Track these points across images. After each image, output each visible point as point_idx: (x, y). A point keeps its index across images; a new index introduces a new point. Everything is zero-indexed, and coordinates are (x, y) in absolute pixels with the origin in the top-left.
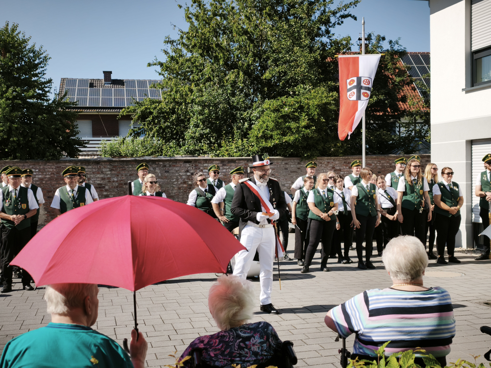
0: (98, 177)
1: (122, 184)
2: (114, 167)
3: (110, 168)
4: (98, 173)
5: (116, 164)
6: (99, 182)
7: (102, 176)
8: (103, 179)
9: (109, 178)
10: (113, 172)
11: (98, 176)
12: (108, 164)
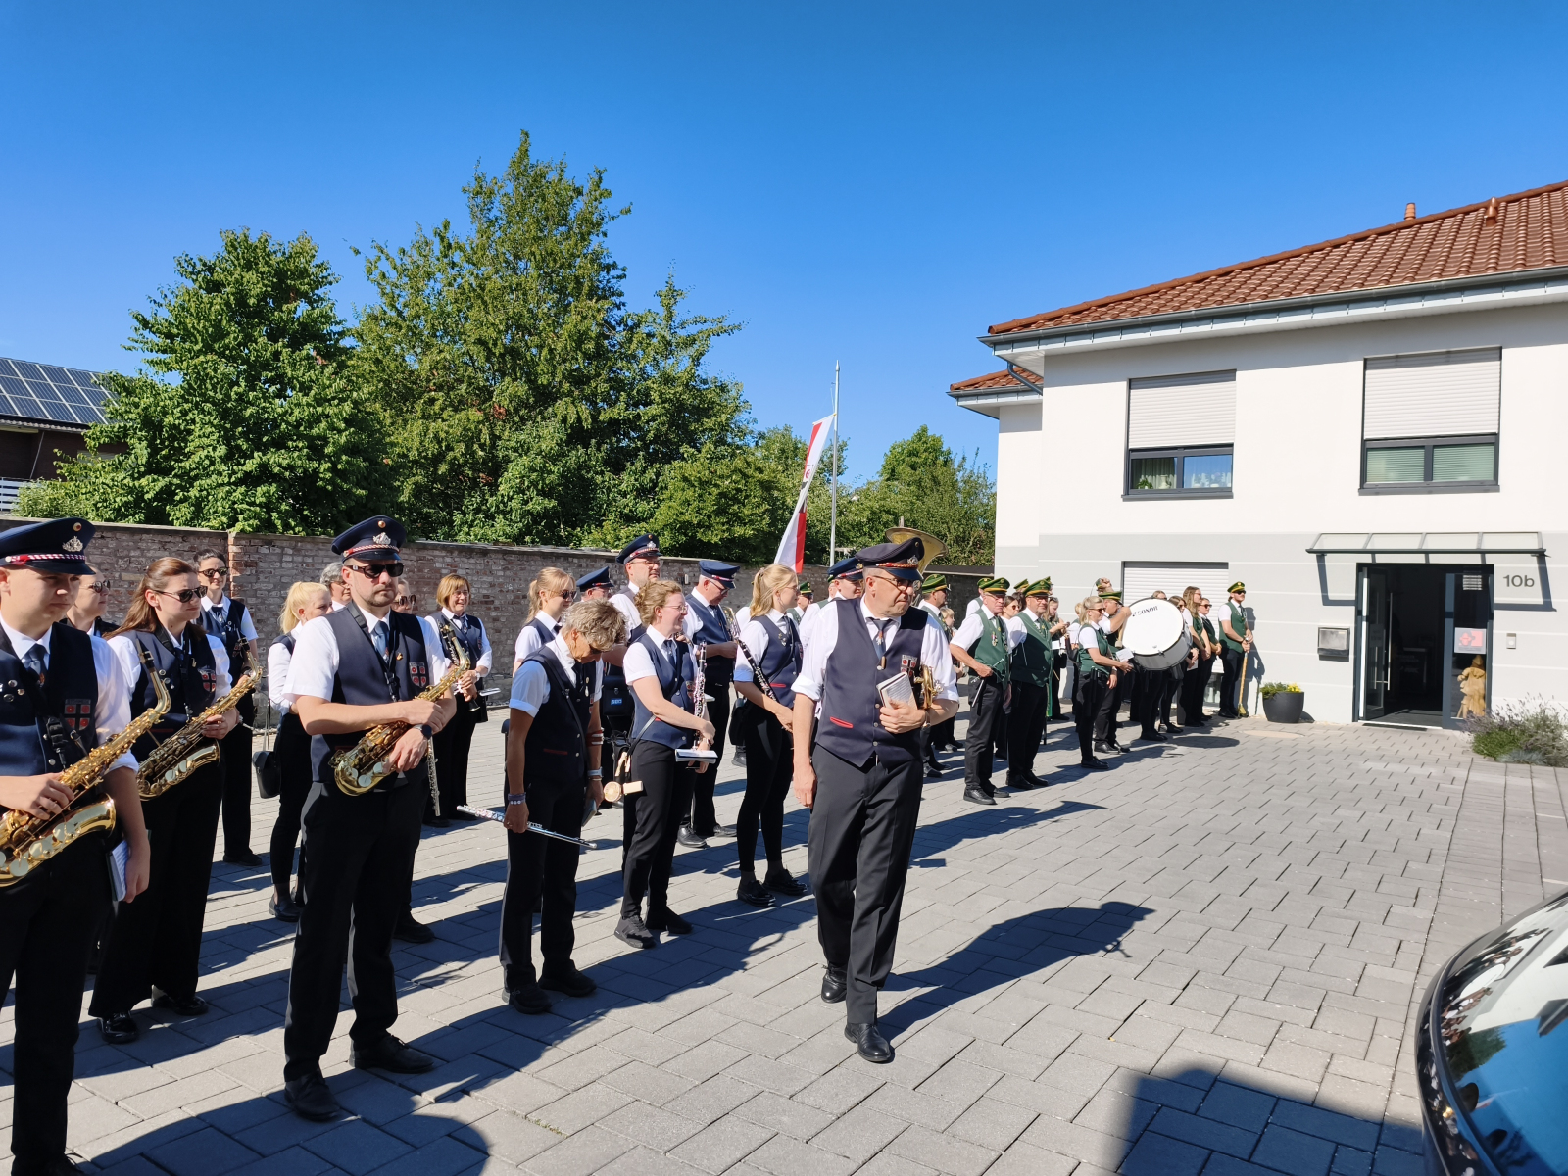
0: (484, 582)
1: (518, 597)
2: (510, 562)
3: (502, 565)
4: (485, 574)
5: (512, 557)
6: (485, 592)
7: (490, 579)
8: (492, 585)
9: (500, 585)
10: (508, 573)
11: (485, 579)
12: (500, 556)
